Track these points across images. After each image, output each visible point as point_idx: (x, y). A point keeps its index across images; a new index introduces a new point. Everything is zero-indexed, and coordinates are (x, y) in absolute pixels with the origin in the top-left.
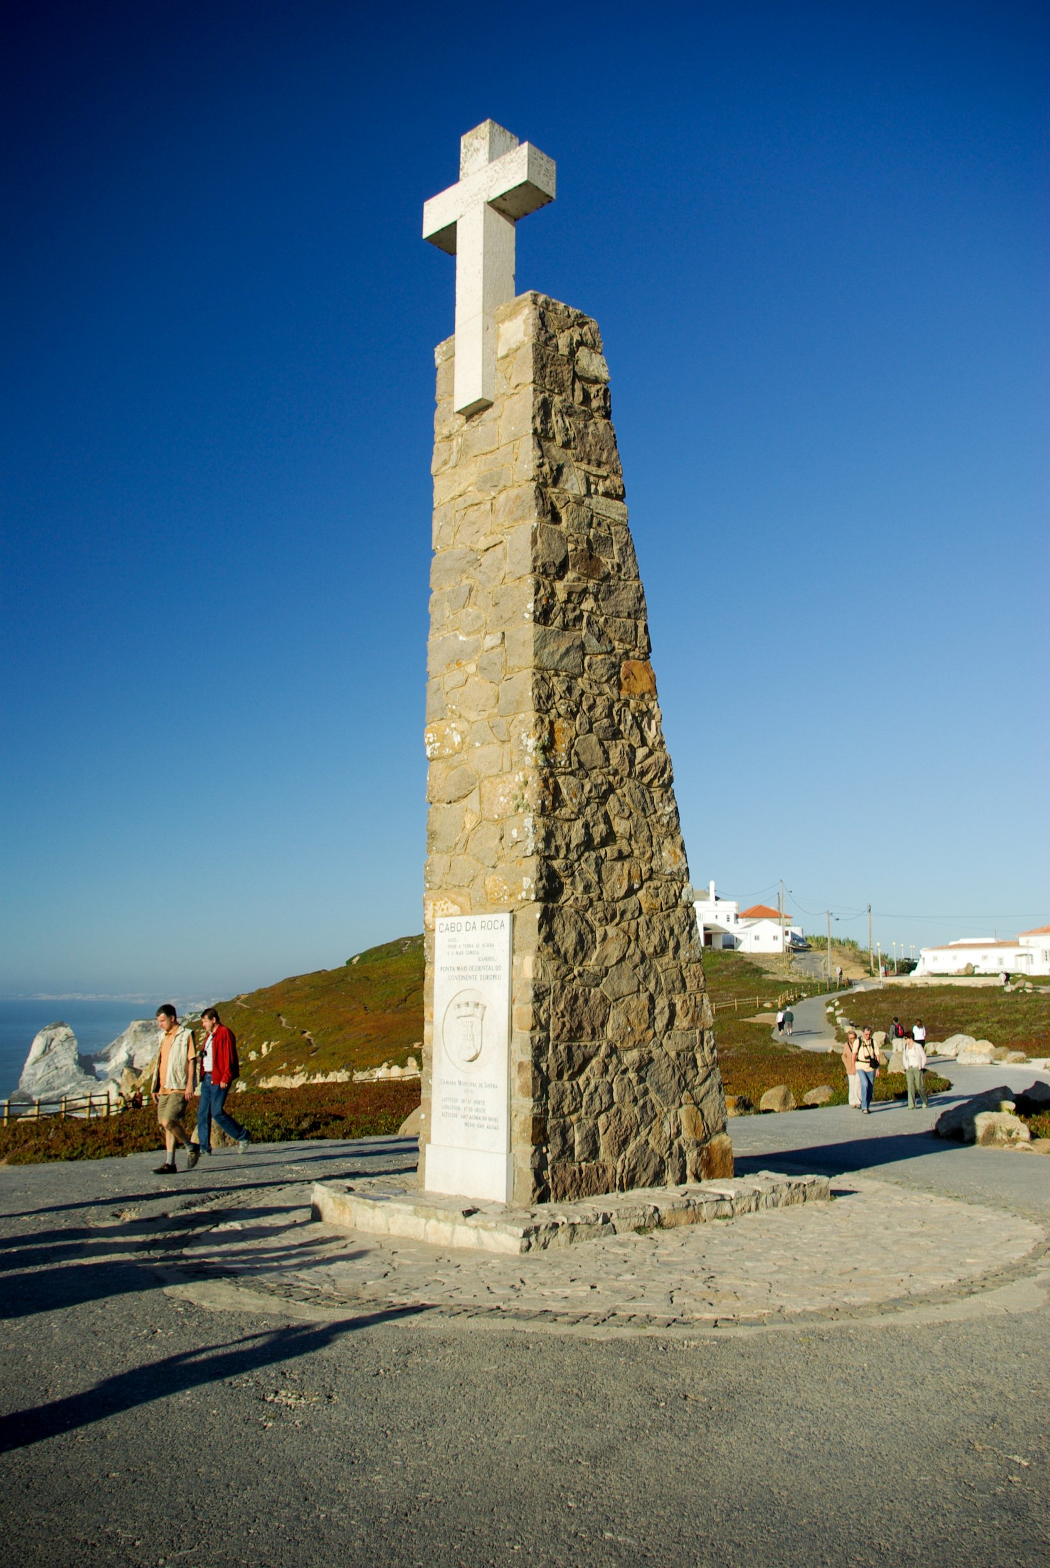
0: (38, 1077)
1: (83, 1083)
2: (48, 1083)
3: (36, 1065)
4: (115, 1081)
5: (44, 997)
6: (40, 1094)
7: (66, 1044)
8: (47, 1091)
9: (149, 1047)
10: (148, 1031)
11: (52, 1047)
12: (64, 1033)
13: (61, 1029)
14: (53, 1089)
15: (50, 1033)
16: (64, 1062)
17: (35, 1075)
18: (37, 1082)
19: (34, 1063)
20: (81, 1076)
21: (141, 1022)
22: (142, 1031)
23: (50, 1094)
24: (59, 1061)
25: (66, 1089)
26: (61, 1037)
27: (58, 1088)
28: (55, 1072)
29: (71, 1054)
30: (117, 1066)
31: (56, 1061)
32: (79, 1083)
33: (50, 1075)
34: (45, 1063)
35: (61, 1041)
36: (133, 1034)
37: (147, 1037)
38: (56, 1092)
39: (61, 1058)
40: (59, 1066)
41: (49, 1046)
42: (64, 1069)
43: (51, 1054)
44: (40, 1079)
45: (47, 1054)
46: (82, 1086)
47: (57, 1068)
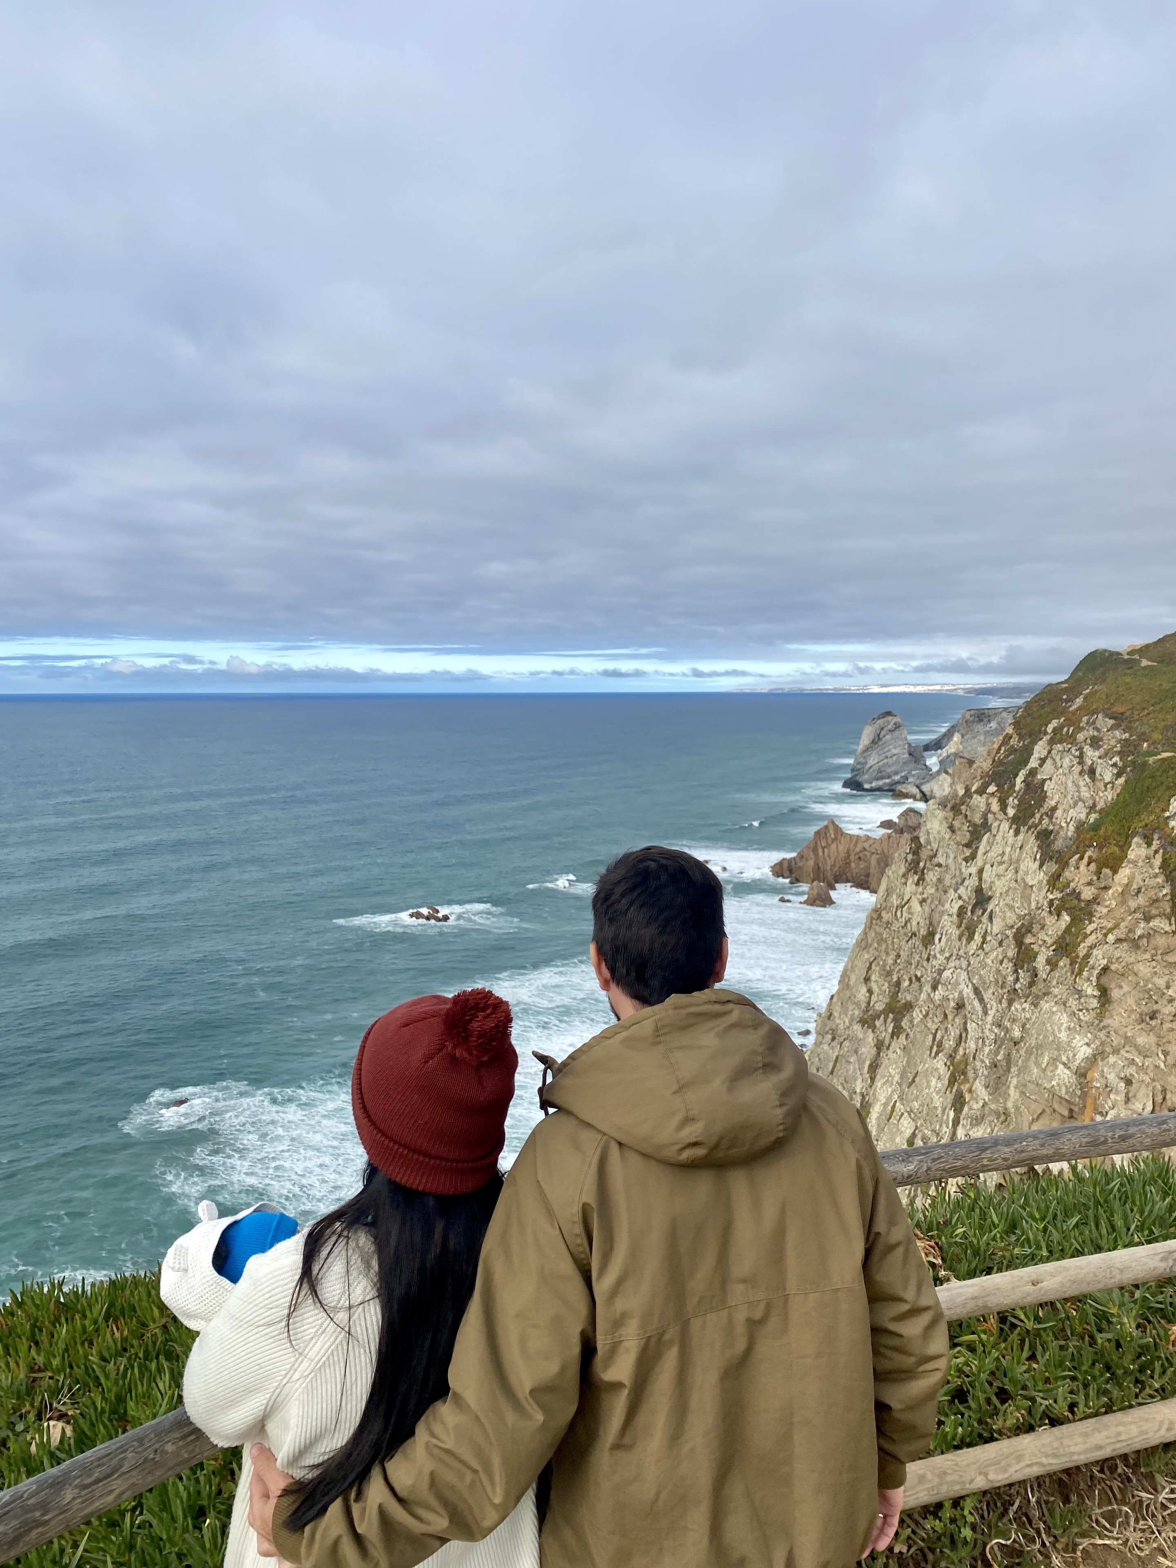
0: (869, 766)
1: (913, 773)
2: (880, 771)
3: (865, 754)
4: (946, 772)
5: (876, 690)
6: (871, 783)
7: (897, 733)
8: (878, 779)
9: (982, 738)
10: (982, 721)
11: (881, 737)
12: (892, 724)
13: (890, 718)
14: (882, 778)
15: (880, 721)
16: (895, 751)
17: (866, 763)
18: (868, 771)
20: (911, 765)
21: (972, 712)
22: (974, 721)
23: (880, 782)
24: (889, 750)
25: (897, 778)
26: (890, 727)
27: (889, 777)
28: (885, 761)
29: (900, 743)
30: (948, 757)
31: (886, 750)
32: (910, 772)
33: (881, 764)
34: (875, 752)
35: (890, 731)
36: (964, 724)
37: (979, 727)
38: (887, 781)
39: (891, 747)
40: (889, 754)
41: (879, 735)
42: (895, 758)
43: (880, 743)
44: (871, 767)
45: (876, 743)
46: (913, 776)
47: (887, 757)
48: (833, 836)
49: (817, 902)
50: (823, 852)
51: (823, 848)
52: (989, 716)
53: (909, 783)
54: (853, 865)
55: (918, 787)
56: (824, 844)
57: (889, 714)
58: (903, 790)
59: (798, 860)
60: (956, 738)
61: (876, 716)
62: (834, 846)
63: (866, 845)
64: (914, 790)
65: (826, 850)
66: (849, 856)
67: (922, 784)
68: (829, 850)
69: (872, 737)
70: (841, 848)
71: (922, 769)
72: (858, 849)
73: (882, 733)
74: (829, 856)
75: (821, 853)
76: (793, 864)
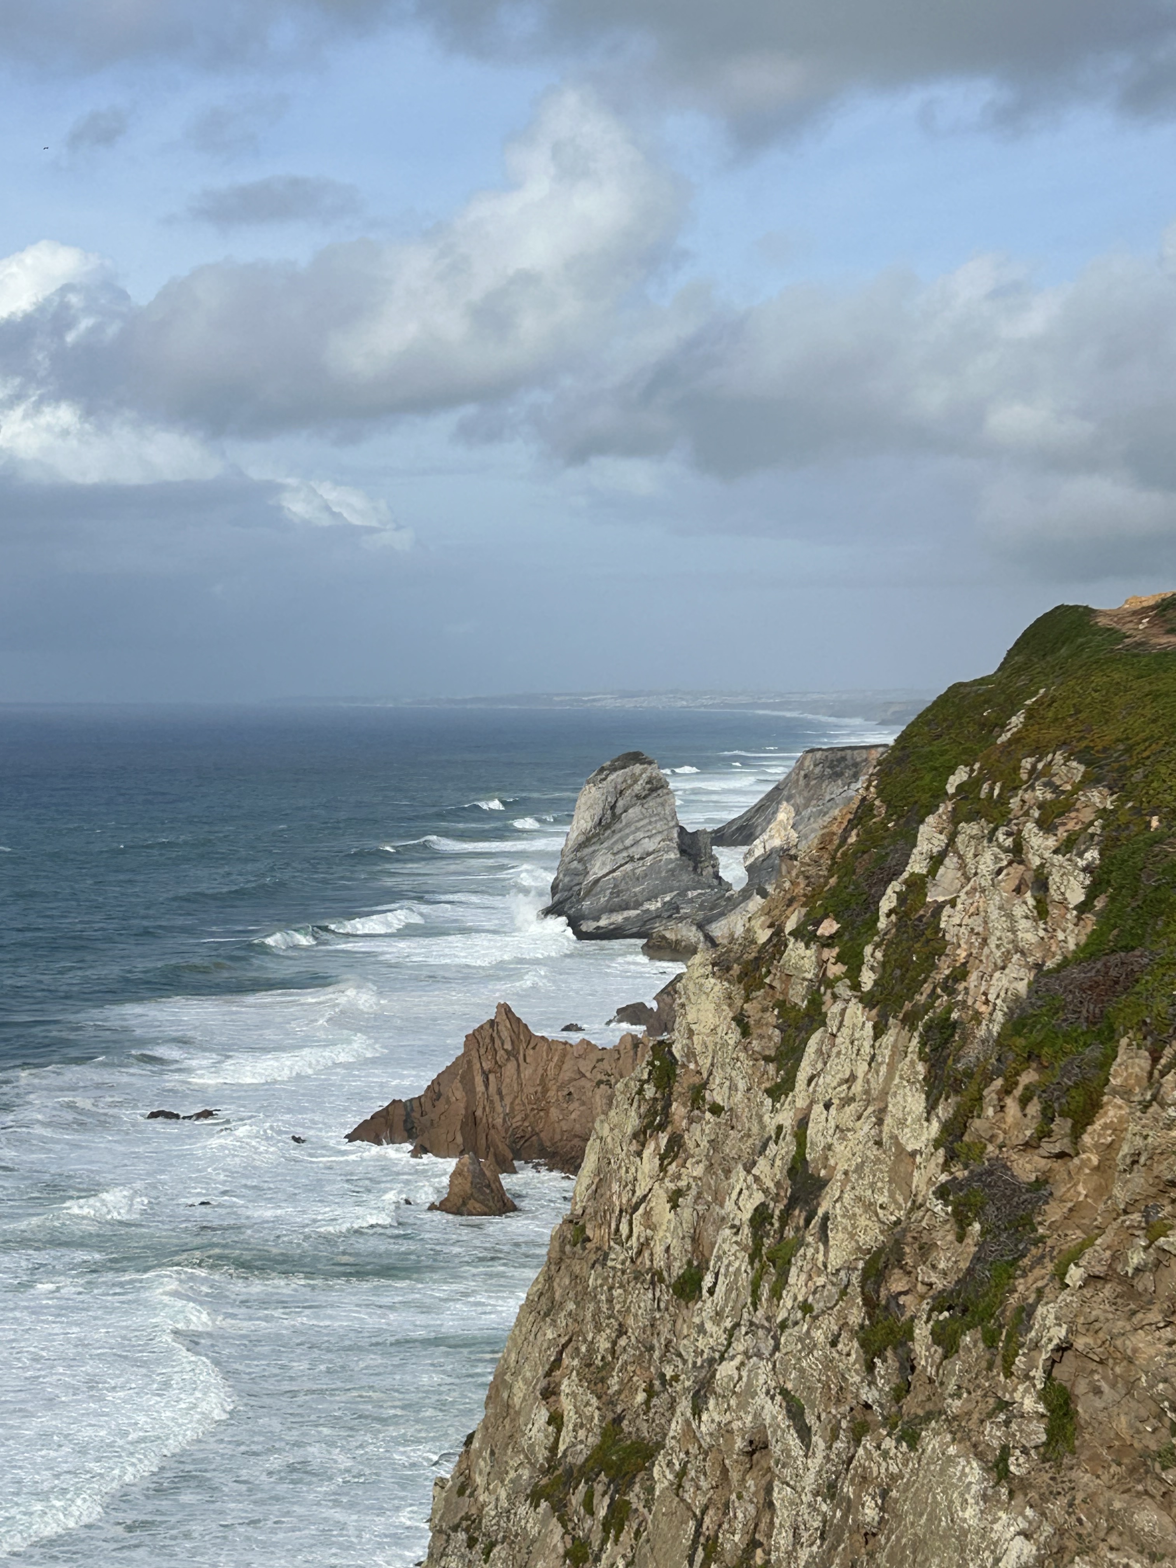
0: (591, 878)
1: (690, 894)
2: (617, 892)
3: (587, 851)
4: (764, 894)
6: (597, 919)
7: (651, 803)
8: (612, 911)
10: (838, 775)
11: (618, 811)
12: (642, 781)
13: (637, 768)
14: (623, 906)
15: (616, 777)
16: (650, 845)
17: (585, 873)
18: (589, 891)
19: (581, 846)
20: (686, 878)
21: (819, 755)
22: (821, 777)
23: (618, 918)
24: (636, 843)
25: (653, 906)
26: (637, 788)
27: (637, 905)
28: (629, 867)
29: (660, 826)
30: (767, 856)
31: (628, 842)
32: (682, 894)
33: (617, 874)
34: (605, 845)
35: (638, 797)
36: (802, 782)
37: (834, 790)
38: (633, 913)
39: (640, 835)
40: (636, 852)
41: (613, 808)
42: (649, 860)
43: (618, 826)
44: (597, 881)
45: (608, 826)
46: (691, 901)
47: (631, 859)
48: (508, 1046)
49: (472, 1204)
50: (487, 1084)
51: (486, 1075)
52: (856, 765)
53: (681, 919)
54: (554, 1113)
55: (700, 927)
56: (487, 1066)
57: (636, 758)
58: (668, 935)
59: (428, 1106)
60: (784, 814)
61: (607, 764)
62: (510, 1069)
63: (585, 1066)
64: (690, 934)
65: (492, 1077)
66: (545, 1090)
67: (710, 920)
68: (500, 1080)
69: (598, 811)
70: (527, 1073)
71: (711, 887)
72: (566, 1075)
73: (621, 803)
74: (499, 1092)
75: (480, 1088)
76: (416, 1115)
